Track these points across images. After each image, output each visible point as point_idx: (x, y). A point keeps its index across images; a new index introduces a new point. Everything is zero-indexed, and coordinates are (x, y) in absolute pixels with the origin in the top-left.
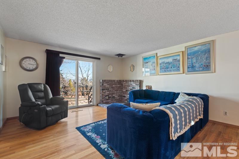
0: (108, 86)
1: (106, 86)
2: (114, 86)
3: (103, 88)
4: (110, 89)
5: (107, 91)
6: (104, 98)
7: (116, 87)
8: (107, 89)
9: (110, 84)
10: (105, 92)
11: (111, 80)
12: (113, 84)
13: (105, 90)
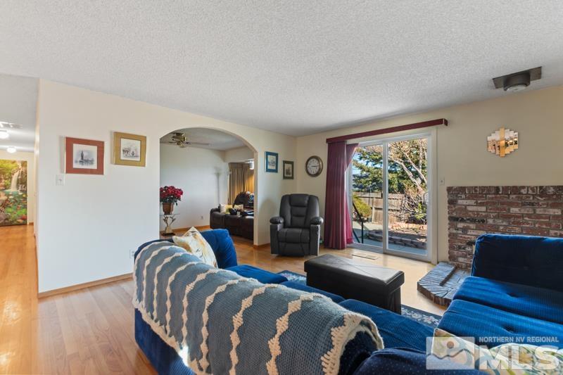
0: (484, 209)
1: (470, 208)
2: (514, 210)
3: (454, 214)
4: (490, 221)
5: (472, 226)
6: (460, 247)
7: (529, 216)
8: (473, 220)
9: (494, 203)
10: (465, 230)
11: (497, 188)
12: (512, 204)
13: (462, 220)
